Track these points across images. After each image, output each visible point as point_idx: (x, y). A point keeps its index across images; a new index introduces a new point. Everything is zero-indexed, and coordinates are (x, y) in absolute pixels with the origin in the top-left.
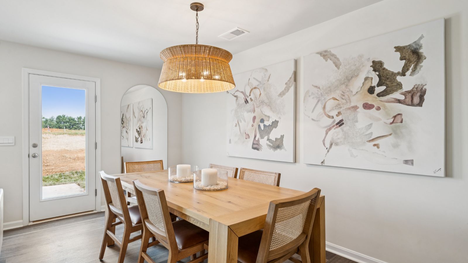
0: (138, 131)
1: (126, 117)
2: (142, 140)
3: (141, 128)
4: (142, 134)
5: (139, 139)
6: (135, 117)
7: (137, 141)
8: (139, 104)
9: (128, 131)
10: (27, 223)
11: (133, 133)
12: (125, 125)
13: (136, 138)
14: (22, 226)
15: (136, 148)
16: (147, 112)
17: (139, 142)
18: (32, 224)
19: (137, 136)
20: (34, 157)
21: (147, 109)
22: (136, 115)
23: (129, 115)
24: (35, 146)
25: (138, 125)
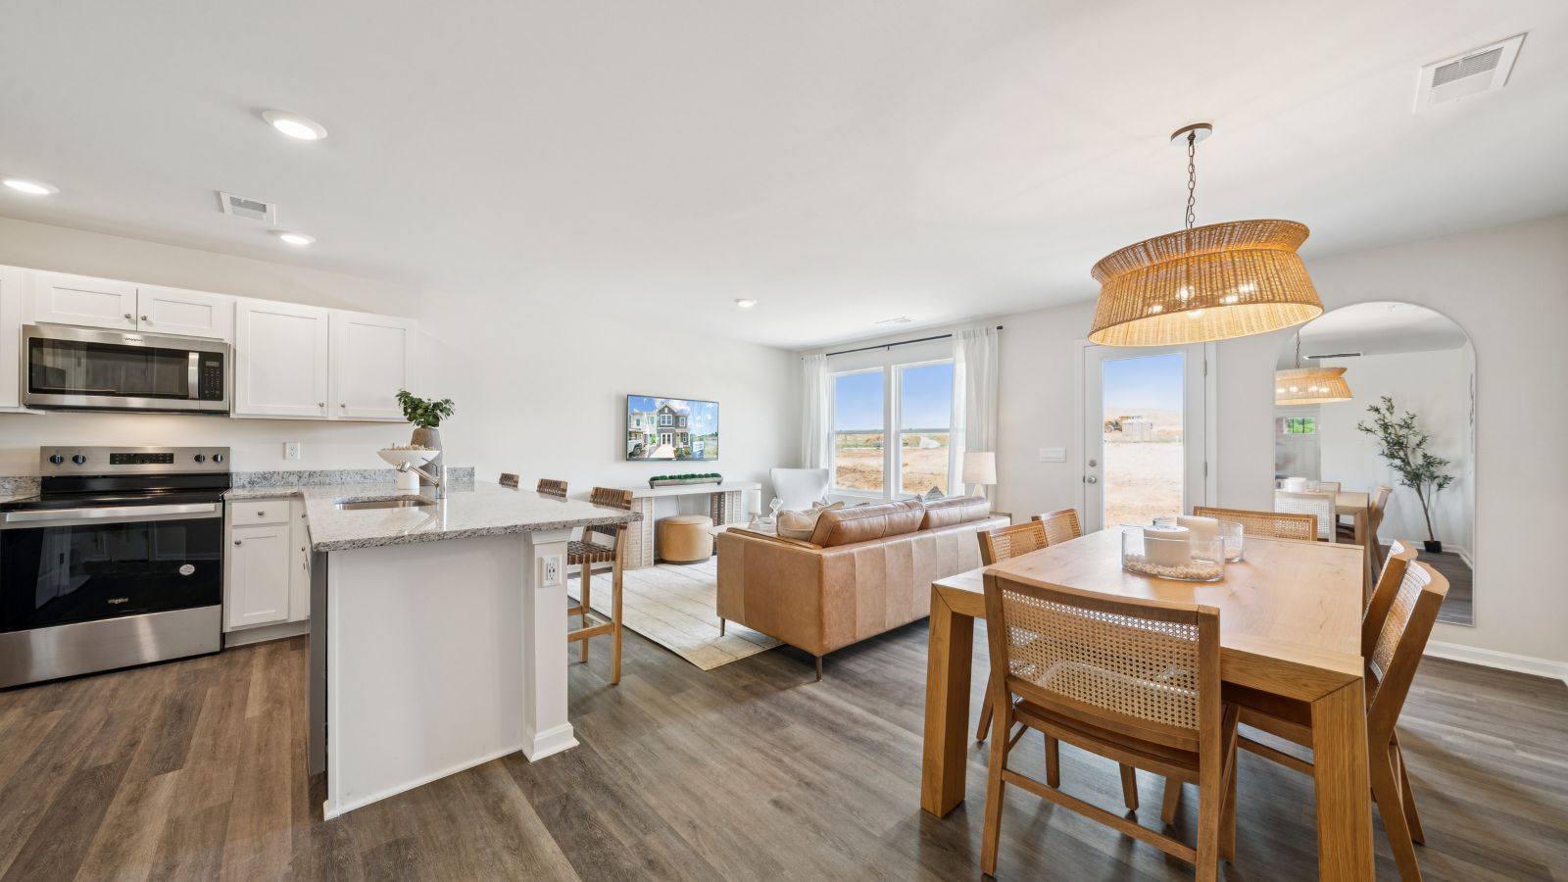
20: (1090, 481)
24: (1093, 464)
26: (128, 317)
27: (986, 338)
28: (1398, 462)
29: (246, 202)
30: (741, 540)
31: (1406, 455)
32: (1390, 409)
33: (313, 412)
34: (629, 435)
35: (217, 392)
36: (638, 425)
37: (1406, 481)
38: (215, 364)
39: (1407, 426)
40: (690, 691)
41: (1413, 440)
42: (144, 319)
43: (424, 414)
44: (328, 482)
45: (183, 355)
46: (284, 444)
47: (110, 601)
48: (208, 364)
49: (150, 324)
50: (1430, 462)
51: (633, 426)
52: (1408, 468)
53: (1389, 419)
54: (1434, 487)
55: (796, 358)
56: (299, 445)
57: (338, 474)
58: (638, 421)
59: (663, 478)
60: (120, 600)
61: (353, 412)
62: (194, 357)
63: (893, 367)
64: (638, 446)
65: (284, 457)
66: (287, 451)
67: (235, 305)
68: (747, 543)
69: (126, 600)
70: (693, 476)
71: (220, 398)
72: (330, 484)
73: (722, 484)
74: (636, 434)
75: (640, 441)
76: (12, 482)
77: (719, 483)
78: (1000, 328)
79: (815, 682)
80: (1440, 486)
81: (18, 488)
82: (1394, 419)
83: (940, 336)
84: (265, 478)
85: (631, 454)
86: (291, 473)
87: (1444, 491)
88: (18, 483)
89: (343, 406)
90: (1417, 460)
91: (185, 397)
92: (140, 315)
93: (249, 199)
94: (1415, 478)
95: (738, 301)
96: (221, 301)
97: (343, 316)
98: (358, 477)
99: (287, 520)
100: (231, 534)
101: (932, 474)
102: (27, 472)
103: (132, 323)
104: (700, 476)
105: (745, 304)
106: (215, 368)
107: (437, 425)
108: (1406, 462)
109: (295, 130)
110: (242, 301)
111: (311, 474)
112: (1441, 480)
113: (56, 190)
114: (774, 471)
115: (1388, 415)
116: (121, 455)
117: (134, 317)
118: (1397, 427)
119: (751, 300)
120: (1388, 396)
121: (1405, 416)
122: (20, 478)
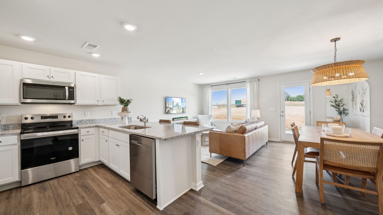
0: (361, 104)
1: (355, 94)
2: (363, 110)
3: (363, 101)
4: (364, 106)
5: (362, 109)
6: (360, 94)
7: (361, 111)
8: (361, 84)
9: (356, 104)
10: (280, 141)
11: (359, 106)
12: (354, 99)
13: (360, 108)
14: (278, 141)
15: (361, 116)
16: (366, 90)
17: (362, 111)
18: (281, 141)
19: (361, 107)
20: (282, 116)
21: (366, 88)
22: (360, 92)
23: (357, 93)
24: (283, 112)
25: (361, 99)
26: (48, 76)
27: (255, 82)
28: (337, 109)
29: (93, 45)
30: (217, 133)
31: (339, 108)
32: (337, 97)
33: (95, 103)
34: (166, 108)
35: (73, 98)
36: (168, 105)
37: (339, 113)
38: (72, 90)
39: (341, 101)
40: (217, 171)
41: (341, 105)
42: (52, 77)
43: (125, 103)
44: (96, 122)
45: (64, 87)
46: (85, 112)
47: (51, 159)
48: (70, 90)
49: (54, 79)
50: (344, 110)
51: (167, 106)
52: (339, 111)
53: (337, 100)
54: (345, 115)
55: (202, 87)
56: (89, 112)
57: (99, 120)
58: (168, 104)
59: (176, 118)
60: (54, 158)
61: (106, 103)
62: (67, 88)
63: (229, 89)
64: (168, 111)
65: (85, 116)
66: (86, 114)
67: (75, 73)
68: (220, 134)
69: (55, 158)
70: (182, 118)
71: (73, 99)
72: (97, 123)
73: (188, 119)
74: (168, 107)
75: (169, 109)
76: (13, 125)
77: (187, 119)
78: (259, 80)
79: (243, 167)
80: (346, 115)
81: (14, 127)
82: (338, 100)
83: (243, 82)
84: (80, 122)
85: (167, 113)
86: (87, 120)
87: (346, 116)
88: (14, 126)
89: (103, 101)
90: (342, 109)
91: (65, 99)
92: (51, 76)
93: (94, 44)
94: (340, 113)
95: (199, 73)
96: (72, 72)
97: (103, 76)
98: (104, 121)
99: (94, 133)
100: (81, 138)
101: (219, 115)
102: (16, 122)
103: (49, 78)
104: (183, 117)
105: (201, 74)
106: (72, 91)
107: (127, 106)
108: (339, 109)
109: (130, 28)
110: (77, 72)
111: (92, 120)
112: (346, 114)
113: (35, 39)
114: (199, 116)
115: (336, 99)
116: (44, 116)
117: (49, 77)
118: (338, 102)
119: (203, 73)
120: (337, 94)
121: (340, 99)
122: (15, 124)
